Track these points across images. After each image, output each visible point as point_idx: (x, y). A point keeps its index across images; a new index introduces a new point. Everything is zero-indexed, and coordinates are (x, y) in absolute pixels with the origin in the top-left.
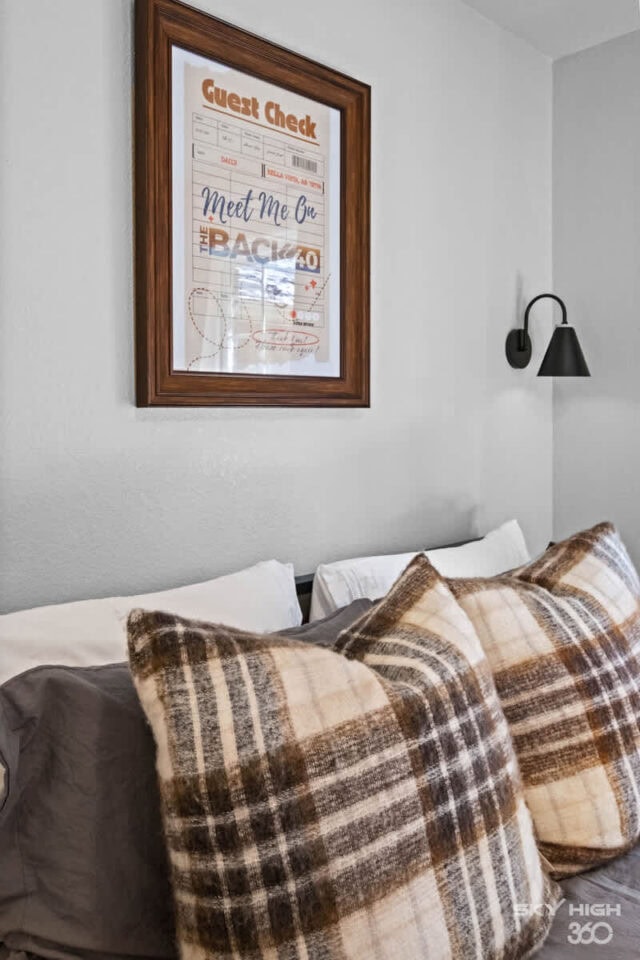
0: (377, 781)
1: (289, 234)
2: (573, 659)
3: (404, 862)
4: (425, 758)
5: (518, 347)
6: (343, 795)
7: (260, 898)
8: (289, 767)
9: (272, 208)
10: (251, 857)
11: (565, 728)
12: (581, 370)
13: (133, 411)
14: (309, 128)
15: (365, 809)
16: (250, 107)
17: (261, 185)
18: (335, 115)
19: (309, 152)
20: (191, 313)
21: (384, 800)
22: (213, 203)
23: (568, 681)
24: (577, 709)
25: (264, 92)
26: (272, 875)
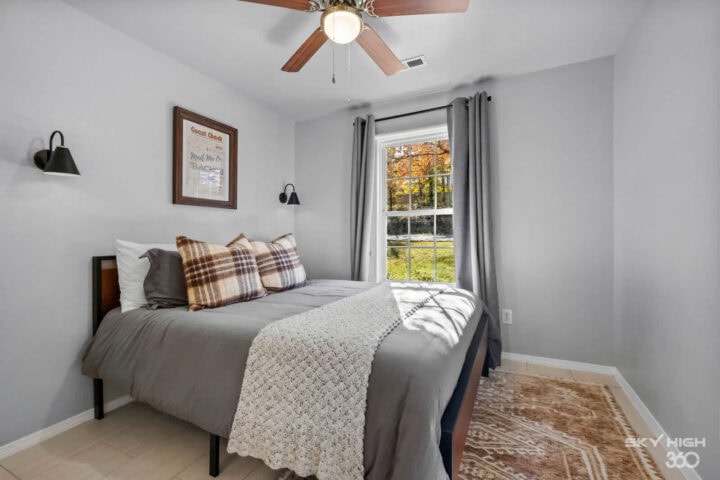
0: (227, 261)
1: (218, 164)
2: (273, 253)
3: (230, 274)
4: (236, 259)
5: (283, 198)
6: (219, 263)
7: (203, 277)
8: (209, 258)
9: (209, 158)
10: (202, 271)
11: (271, 266)
12: (297, 203)
13: (172, 205)
14: (220, 139)
15: (223, 265)
16: (204, 134)
17: (206, 153)
18: (228, 136)
19: (220, 144)
20: (187, 183)
21: (227, 265)
22: (193, 156)
23: (272, 257)
24: (274, 262)
25: (207, 130)
26: (206, 273)
